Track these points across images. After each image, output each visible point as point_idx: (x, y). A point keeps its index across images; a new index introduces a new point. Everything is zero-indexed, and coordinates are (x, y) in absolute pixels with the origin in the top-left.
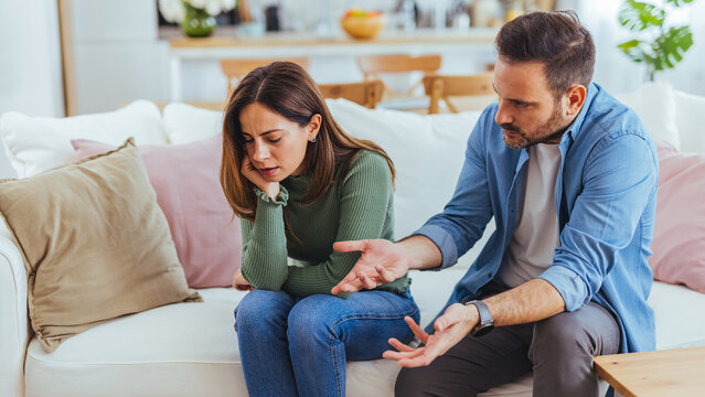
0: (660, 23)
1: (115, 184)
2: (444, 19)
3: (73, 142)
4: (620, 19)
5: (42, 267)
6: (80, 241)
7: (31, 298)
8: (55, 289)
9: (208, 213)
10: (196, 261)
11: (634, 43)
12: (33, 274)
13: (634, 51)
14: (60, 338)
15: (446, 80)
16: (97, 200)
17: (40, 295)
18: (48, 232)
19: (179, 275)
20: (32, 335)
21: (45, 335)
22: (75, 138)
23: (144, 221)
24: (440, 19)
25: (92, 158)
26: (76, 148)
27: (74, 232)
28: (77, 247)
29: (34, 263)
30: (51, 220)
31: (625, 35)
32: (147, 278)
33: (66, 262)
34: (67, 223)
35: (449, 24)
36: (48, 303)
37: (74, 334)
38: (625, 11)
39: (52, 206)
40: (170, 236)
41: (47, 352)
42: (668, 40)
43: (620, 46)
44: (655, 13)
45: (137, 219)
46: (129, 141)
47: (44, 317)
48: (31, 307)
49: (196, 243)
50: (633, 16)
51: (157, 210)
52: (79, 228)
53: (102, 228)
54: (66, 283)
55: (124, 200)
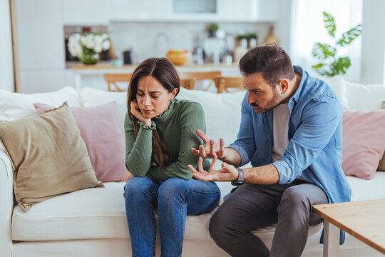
0: (333, 55)
1: (59, 124)
2: (218, 58)
3: (35, 105)
4: (313, 53)
5: (21, 167)
6: (41, 153)
7: (15, 184)
8: (29, 178)
9: (106, 142)
10: (100, 168)
11: (321, 65)
12: (16, 171)
13: (321, 70)
14: (31, 205)
15: (226, 79)
16: (49, 132)
17: (20, 182)
18: (25, 148)
19: (92, 174)
20: (15, 204)
21: (23, 203)
22: (36, 102)
23: (74, 144)
24: (216, 58)
25: (46, 112)
26: (36, 108)
27: (38, 149)
28: (39, 157)
29: (17, 165)
30: (26, 142)
31: (316, 61)
32: (76, 174)
33: (34, 164)
34: (34, 144)
35: (221, 61)
36: (24, 186)
37: (38, 202)
38: (316, 49)
39: (27, 135)
40: (87, 153)
41: (24, 211)
42: (338, 64)
43: (313, 67)
44: (330, 50)
45: (71, 143)
46: (65, 103)
47: (22, 193)
48: (15, 188)
49: (100, 158)
50: (320, 51)
51: (80, 139)
52: (41, 147)
53: (53, 147)
54: (34, 175)
55: (64, 133)
